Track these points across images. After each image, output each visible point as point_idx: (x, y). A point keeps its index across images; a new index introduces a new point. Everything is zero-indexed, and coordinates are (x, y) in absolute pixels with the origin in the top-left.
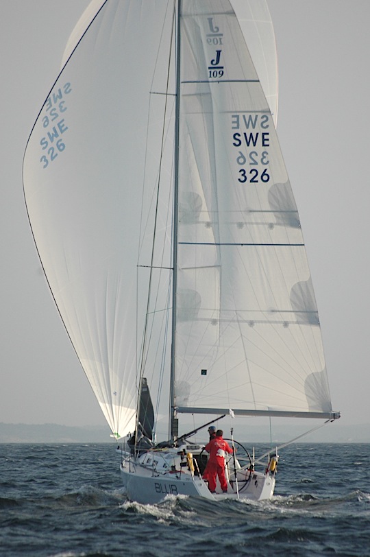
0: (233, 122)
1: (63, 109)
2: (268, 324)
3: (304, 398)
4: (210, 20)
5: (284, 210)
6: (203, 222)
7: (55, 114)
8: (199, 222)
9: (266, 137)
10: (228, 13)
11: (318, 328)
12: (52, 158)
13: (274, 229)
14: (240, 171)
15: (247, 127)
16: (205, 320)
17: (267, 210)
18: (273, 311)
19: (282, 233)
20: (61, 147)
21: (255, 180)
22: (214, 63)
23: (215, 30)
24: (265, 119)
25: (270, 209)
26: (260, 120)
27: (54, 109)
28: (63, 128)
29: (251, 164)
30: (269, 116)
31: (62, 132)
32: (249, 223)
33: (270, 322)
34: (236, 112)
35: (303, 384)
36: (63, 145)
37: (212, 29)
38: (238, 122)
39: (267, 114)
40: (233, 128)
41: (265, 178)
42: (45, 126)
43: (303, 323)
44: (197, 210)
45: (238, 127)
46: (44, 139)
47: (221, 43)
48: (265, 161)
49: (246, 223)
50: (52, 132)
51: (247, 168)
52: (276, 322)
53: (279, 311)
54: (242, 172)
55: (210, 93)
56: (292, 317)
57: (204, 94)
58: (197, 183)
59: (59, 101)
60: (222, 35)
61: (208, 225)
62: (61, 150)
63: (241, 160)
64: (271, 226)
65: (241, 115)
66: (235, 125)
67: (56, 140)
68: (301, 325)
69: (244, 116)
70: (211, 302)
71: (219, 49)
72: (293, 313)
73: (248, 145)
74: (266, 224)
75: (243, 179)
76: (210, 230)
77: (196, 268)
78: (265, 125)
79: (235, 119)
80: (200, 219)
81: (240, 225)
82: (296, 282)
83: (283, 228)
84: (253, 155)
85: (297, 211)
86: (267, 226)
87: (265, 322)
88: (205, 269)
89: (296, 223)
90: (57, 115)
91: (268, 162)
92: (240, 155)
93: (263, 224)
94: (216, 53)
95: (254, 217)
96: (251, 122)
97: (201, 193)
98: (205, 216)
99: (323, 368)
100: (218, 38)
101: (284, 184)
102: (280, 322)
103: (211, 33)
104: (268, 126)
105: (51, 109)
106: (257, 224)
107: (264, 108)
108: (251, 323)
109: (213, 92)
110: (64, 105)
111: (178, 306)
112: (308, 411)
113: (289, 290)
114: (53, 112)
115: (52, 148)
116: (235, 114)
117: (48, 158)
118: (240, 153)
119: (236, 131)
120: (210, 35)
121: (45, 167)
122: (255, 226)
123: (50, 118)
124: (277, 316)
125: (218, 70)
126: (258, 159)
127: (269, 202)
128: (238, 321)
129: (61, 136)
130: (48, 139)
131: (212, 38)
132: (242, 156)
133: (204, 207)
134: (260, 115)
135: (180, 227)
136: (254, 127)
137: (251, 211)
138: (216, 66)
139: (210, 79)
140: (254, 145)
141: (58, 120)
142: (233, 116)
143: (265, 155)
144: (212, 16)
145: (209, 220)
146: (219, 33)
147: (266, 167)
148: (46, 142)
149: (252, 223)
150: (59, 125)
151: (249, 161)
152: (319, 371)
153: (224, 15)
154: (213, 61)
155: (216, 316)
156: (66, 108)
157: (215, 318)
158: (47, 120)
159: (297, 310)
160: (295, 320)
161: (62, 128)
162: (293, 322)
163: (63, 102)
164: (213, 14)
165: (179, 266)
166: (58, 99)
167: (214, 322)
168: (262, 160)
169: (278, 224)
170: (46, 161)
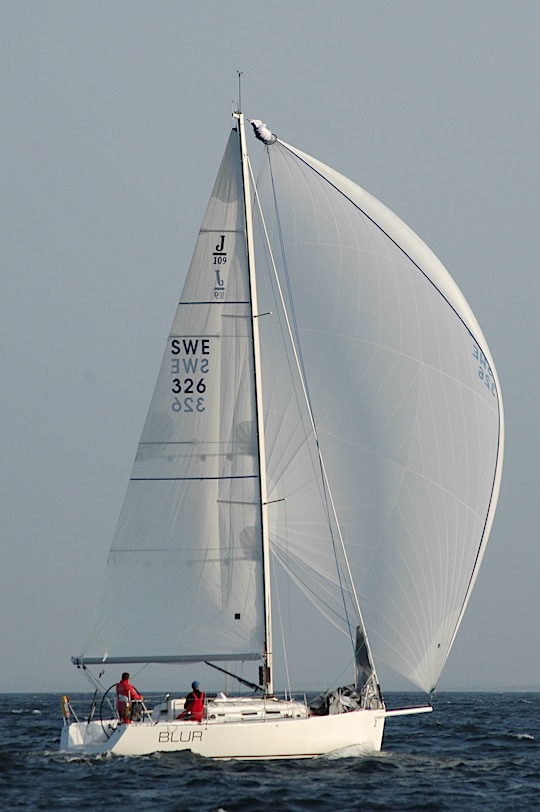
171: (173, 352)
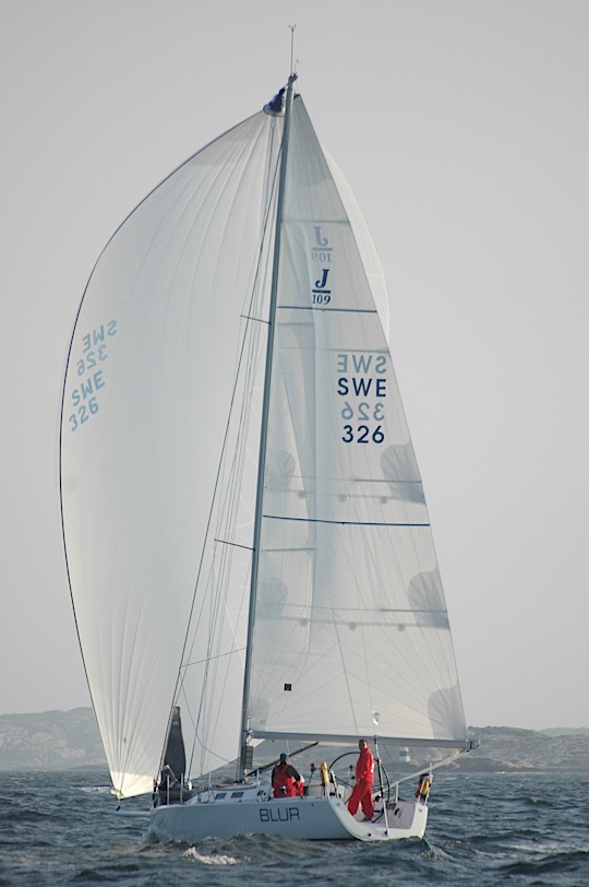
0: (340, 364)
1: (103, 355)
2: (376, 627)
3: (428, 722)
4: (318, 229)
5: (402, 479)
6: (295, 491)
7: (93, 361)
8: (289, 491)
9: (381, 384)
10: (341, 222)
11: (447, 632)
12: (82, 421)
13: (388, 504)
14: (346, 427)
15: (358, 371)
16: (292, 619)
17: (379, 478)
18: (383, 610)
19: (398, 510)
20: (94, 408)
21: (364, 439)
22: (320, 284)
23: (323, 242)
24: (381, 361)
25: (383, 478)
26: (374, 363)
27: (92, 353)
28: (99, 383)
29: (360, 419)
30: (387, 358)
31: (97, 388)
32: (354, 496)
33: (378, 624)
34: (344, 350)
35: (426, 703)
36: (96, 405)
37: (319, 242)
38: (345, 364)
39: (384, 355)
40: (339, 371)
41: (378, 437)
42: (80, 374)
43: (426, 626)
44: (288, 475)
45: (345, 370)
46: (76, 391)
47: (329, 260)
48: (379, 415)
49: (350, 496)
50: (86, 385)
51: (355, 425)
52: (387, 624)
53: (392, 610)
54: (348, 429)
55: (312, 324)
56: (410, 618)
57: (305, 324)
58: (288, 439)
59: (100, 343)
60: (331, 249)
61: (302, 494)
62: (93, 413)
63: (347, 414)
64: (384, 500)
65: (350, 355)
66: (342, 367)
67: (89, 396)
68: (424, 629)
69: (354, 357)
70: (300, 596)
71: (326, 268)
72: (412, 613)
73: (357, 393)
74: (377, 497)
75: (348, 437)
76: (303, 502)
77: (283, 550)
78: (381, 369)
79: (342, 360)
80: (291, 487)
81: (343, 498)
82: (416, 573)
83: (401, 502)
84: (363, 408)
85: (421, 482)
86: (377, 500)
87: (372, 624)
88: (296, 553)
89: (419, 498)
90: (94, 364)
91: (383, 417)
92: (345, 407)
93: (373, 497)
94: (322, 273)
95: (360, 488)
96: (362, 364)
97: (295, 455)
98: (298, 483)
99: (455, 683)
100: (326, 253)
101: (404, 446)
102: (392, 625)
103: (318, 246)
104: (384, 370)
105: (89, 351)
106: (365, 496)
107: (381, 347)
108: (353, 626)
109: (316, 321)
110: (105, 351)
111: (259, 598)
112: (432, 738)
113: (407, 584)
114: (91, 357)
115: (83, 407)
116: (342, 353)
117: (78, 419)
118: (346, 403)
119: (343, 375)
120: (315, 249)
121: (73, 429)
122: (362, 499)
123: (87, 364)
124: (389, 618)
125: (324, 295)
126: (370, 413)
127: (383, 469)
128: (335, 623)
129: (95, 393)
130: (80, 393)
131: (318, 252)
132: (349, 408)
133: (298, 471)
134: (375, 356)
135: (267, 496)
136: (366, 370)
137: (357, 480)
138: (322, 288)
139: (314, 306)
140: (366, 394)
141: (95, 370)
142: (339, 356)
143: (379, 408)
144: (319, 225)
145: (303, 489)
146: (329, 246)
147: (380, 423)
148: (78, 397)
149: (358, 496)
150: (95, 376)
151: (357, 414)
152: (449, 687)
153: (336, 225)
154: (318, 282)
155: (306, 614)
156: (106, 356)
157: (305, 617)
158: (83, 366)
159: (417, 608)
160: (414, 622)
161: (97, 382)
162: (411, 625)
163: (104, 346)
164: (321, 221)
165: (263, 546)
166: (99, 341)
167: (303, 622)
168: (375, 414)
169: (393, 498)
170: (75, 422)
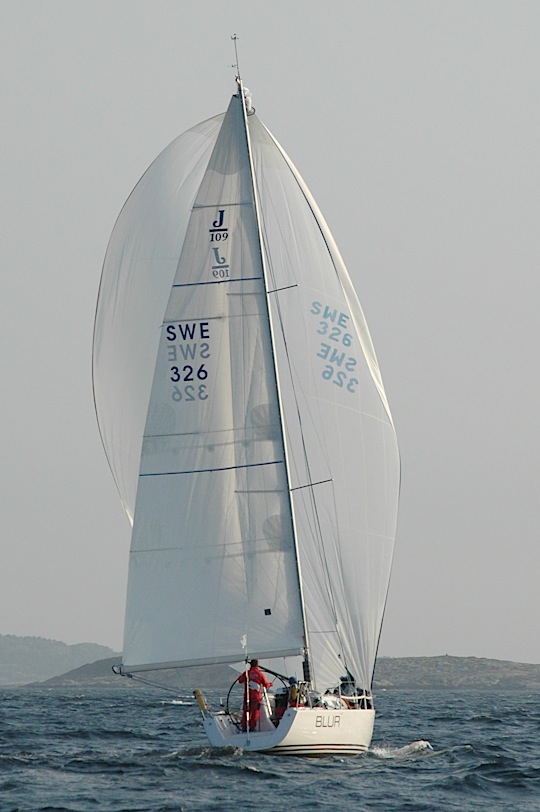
171: (168, 338)
